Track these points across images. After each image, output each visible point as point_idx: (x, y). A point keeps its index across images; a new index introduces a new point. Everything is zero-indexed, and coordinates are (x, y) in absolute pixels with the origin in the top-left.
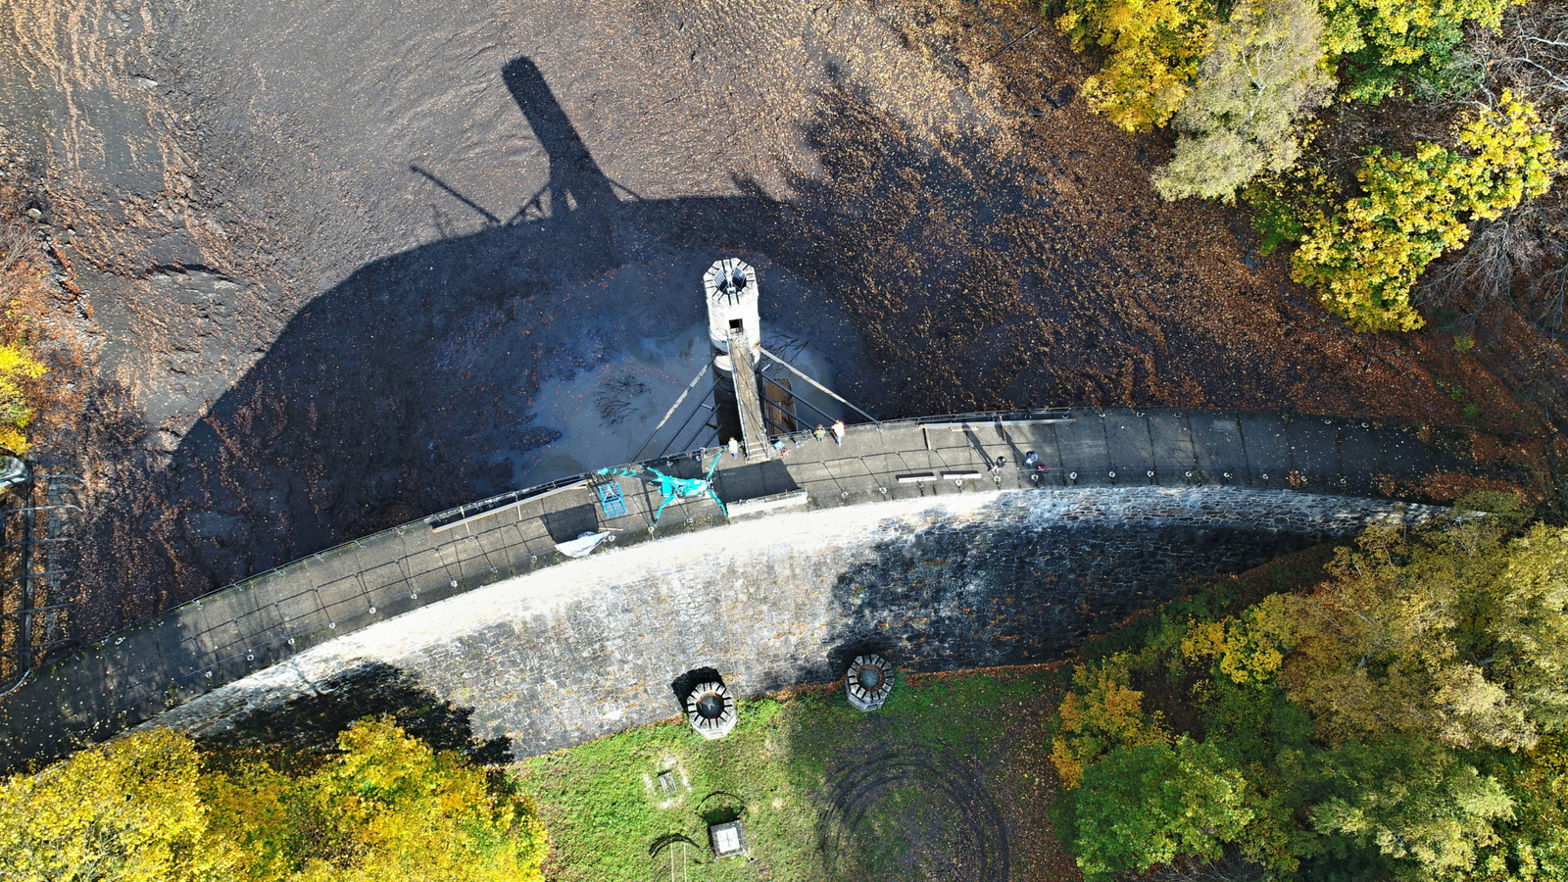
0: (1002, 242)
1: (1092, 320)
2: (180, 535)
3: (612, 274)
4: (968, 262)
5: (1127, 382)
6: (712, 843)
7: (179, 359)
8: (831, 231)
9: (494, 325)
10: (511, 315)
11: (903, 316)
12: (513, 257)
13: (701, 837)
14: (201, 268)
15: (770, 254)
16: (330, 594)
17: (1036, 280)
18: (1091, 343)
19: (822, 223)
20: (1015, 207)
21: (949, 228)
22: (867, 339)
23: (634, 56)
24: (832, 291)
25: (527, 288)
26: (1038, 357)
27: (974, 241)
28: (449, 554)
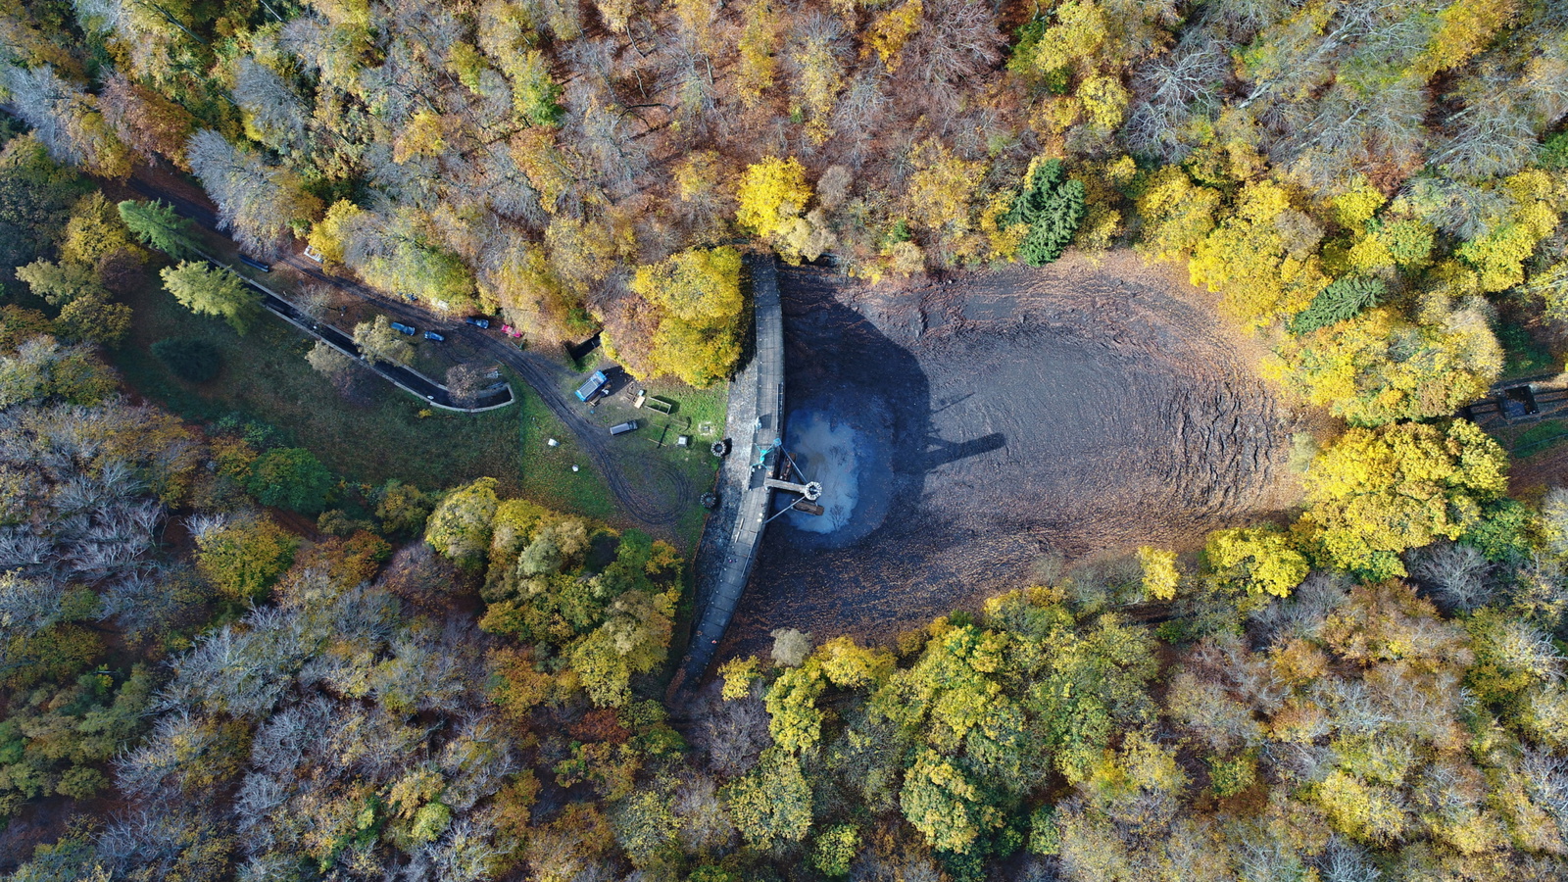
0: (833, 606)
1: (788, 618)
2: (820, 308)
3: (891, 469)
4: (833, 592)
5: (763, 620)
6: (683, 436)
7: (885, 316)
8: (875, 555)
9: (885, 420)
10: (888, 427)
11: (828, 565)
12: (910, 435)
13: (687, 433)
14: (926, 327)
15: (878, 530)
16: (770, 352)
17: (812, 609)
18: (781, 615)
19: (879, 553)
20: (842, 614)
21: (849, 593)
22: (829, 551)
23: (985, 509)
24: (853, 547)
25: (896, 436)
26: (787, 598)
27: (840, 598)
28: (770, 386)
